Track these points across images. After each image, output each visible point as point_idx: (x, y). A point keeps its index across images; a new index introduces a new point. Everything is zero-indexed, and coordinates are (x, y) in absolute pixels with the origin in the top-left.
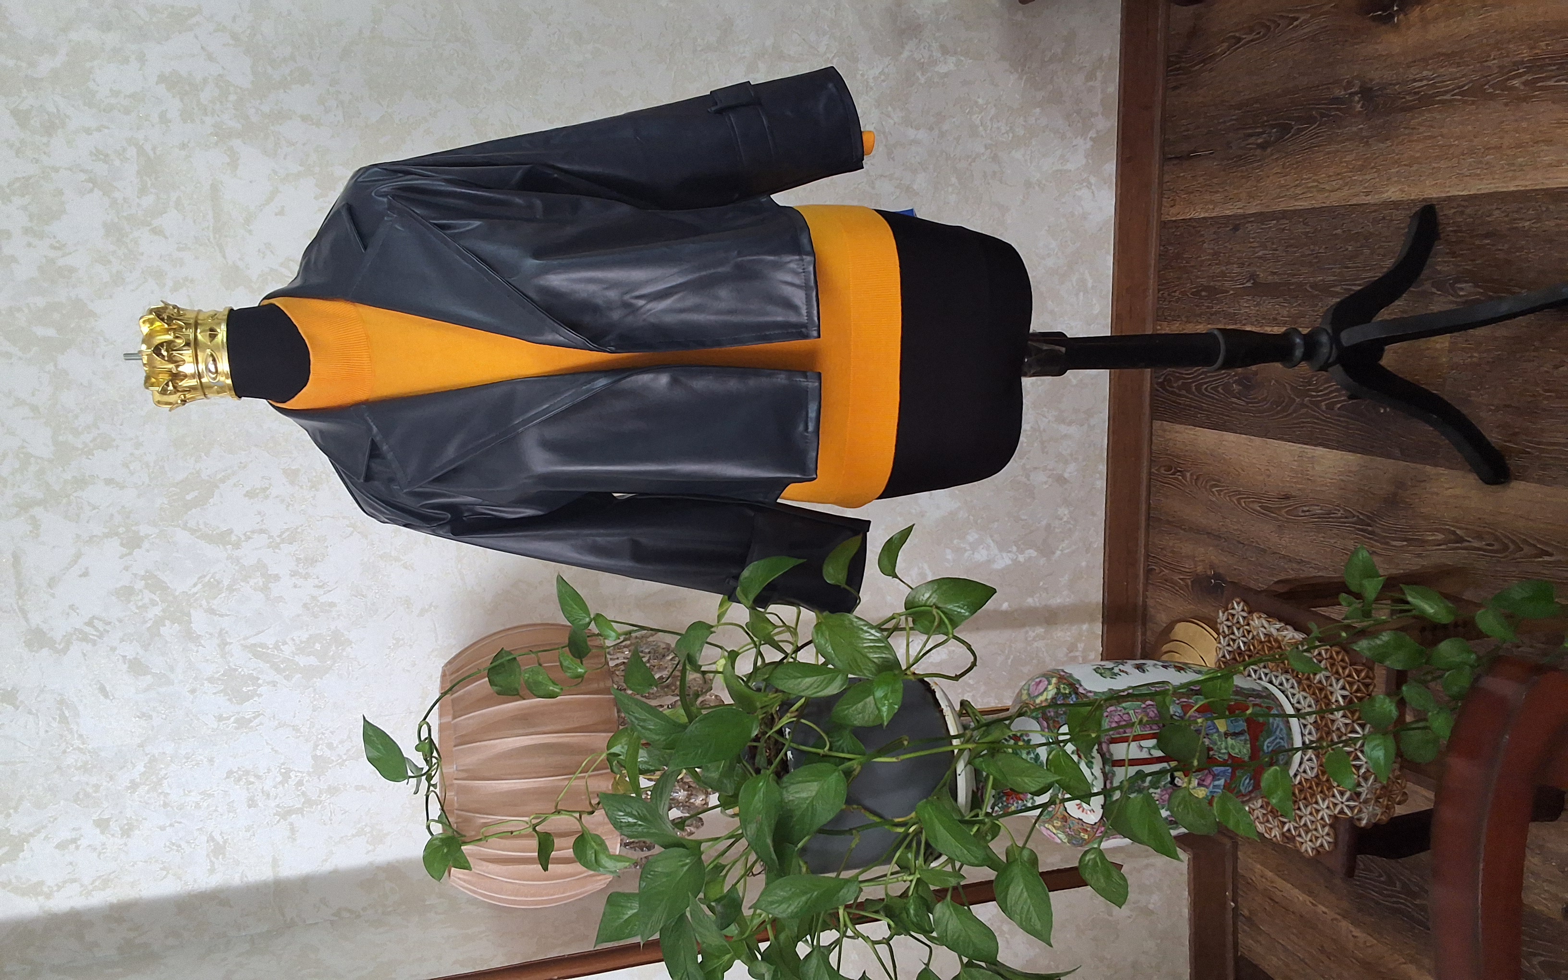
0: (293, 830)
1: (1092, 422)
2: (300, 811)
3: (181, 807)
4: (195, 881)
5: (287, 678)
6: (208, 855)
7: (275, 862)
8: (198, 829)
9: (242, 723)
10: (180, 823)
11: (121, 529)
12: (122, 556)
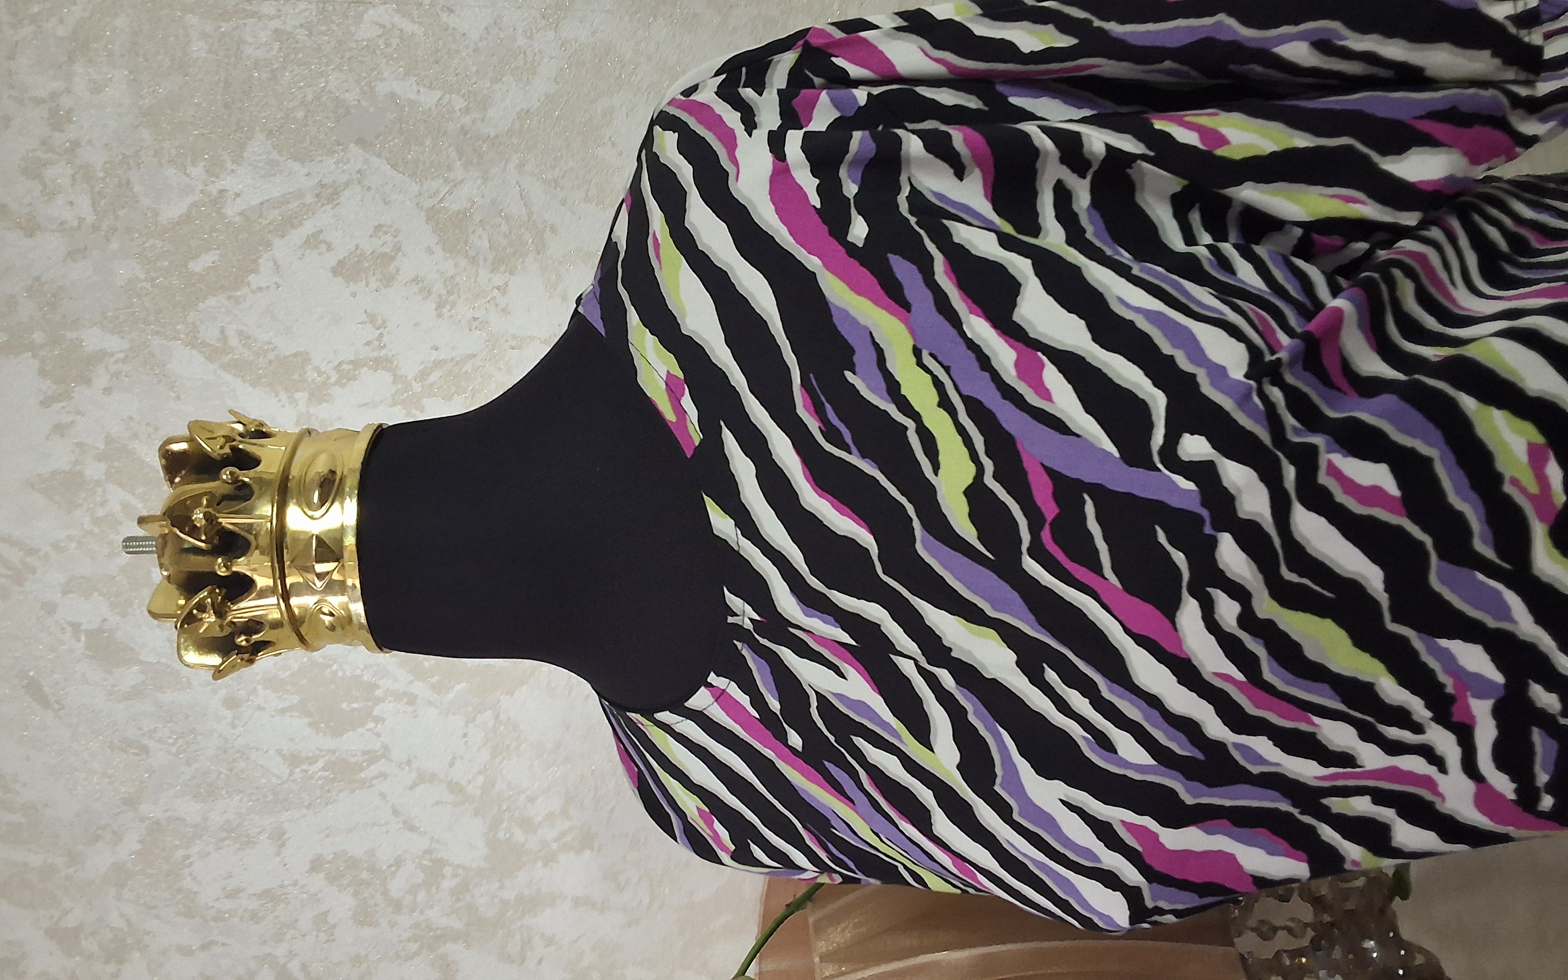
11: (38, 337)
12: (46, 403)
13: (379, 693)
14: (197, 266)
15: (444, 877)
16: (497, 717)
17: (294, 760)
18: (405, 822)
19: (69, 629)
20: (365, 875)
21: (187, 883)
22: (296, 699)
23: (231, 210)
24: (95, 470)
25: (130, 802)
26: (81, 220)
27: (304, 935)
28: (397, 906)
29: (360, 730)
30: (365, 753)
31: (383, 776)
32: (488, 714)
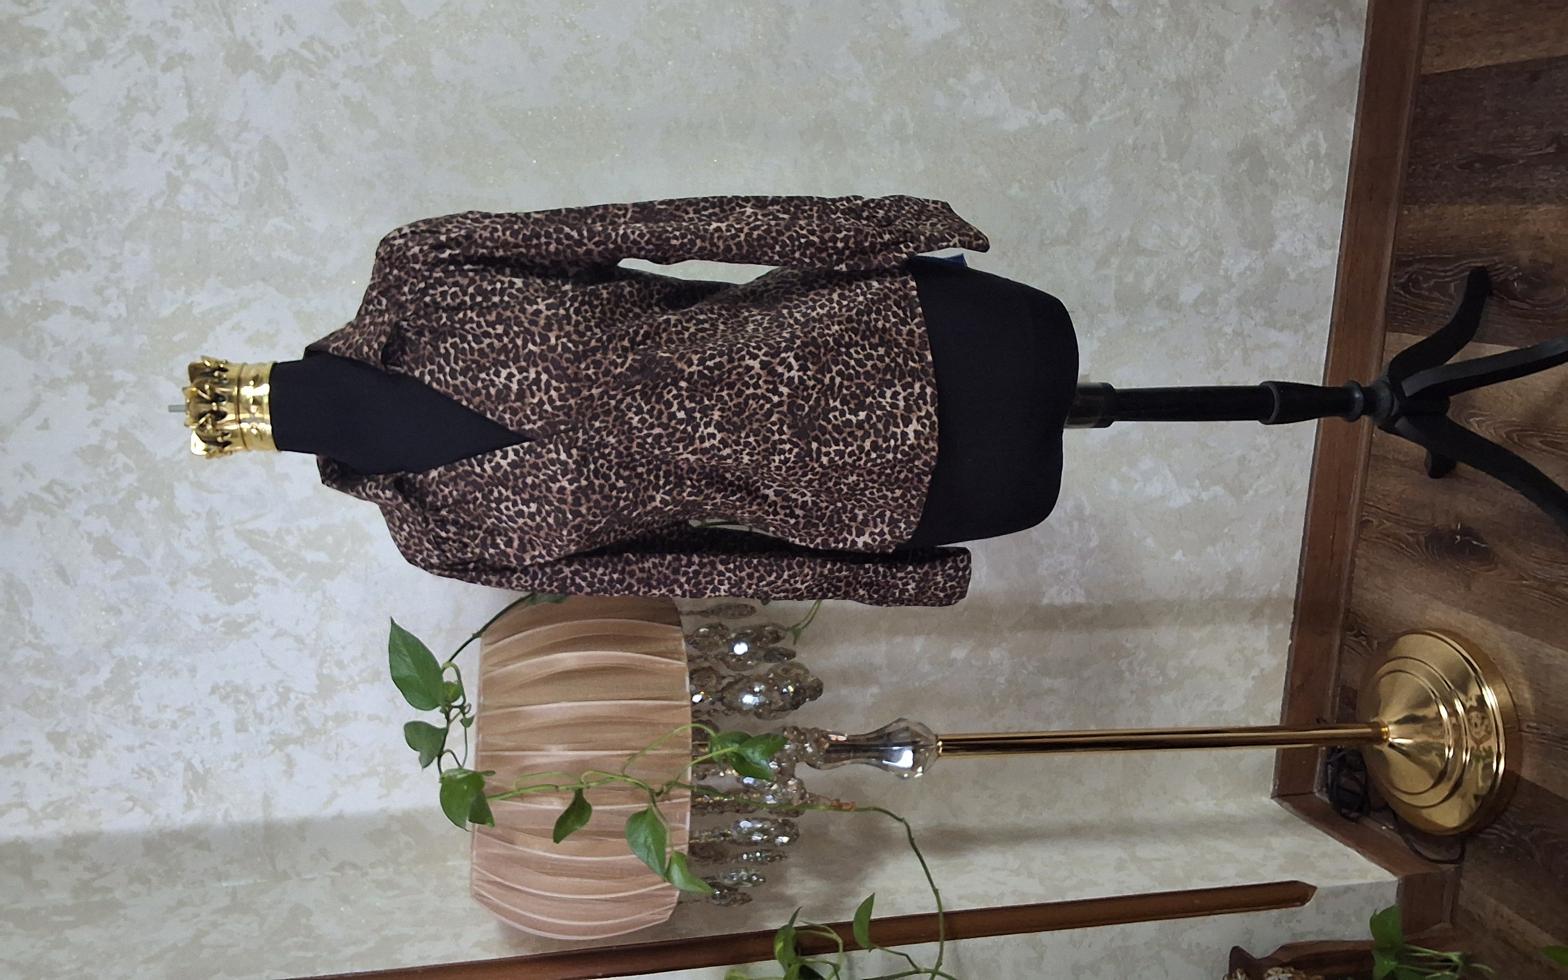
0: (290, 762)
1: (1311, 328)
2: (299, 741)
3: (154, 726)
4: (168, 816)
5: (291, 576)
6: (185, 787)
7: (267, 800)
8: (173, 754)
9: (234, 628)
10: (152, 744)
11: (91, 373)
12: (90, 407)
13: (257, 578)
14: (176, 339)
15: (289, 699)
16: (324, 593)
17: (206, 619)
18: (269, 662)
19: (85, 536)
20: (242, 698)
21: (136, 702)
22: (209, 581)
23: (196, 311)
24: (111, 445)
25: (108, 646)
26: (120, 316)
27: (203, 738)
28: (260, 718)
29: (245, 601)
30: (247, 615)
31: (256, 630)
32: (320, 592)
